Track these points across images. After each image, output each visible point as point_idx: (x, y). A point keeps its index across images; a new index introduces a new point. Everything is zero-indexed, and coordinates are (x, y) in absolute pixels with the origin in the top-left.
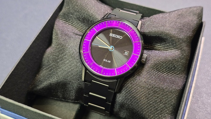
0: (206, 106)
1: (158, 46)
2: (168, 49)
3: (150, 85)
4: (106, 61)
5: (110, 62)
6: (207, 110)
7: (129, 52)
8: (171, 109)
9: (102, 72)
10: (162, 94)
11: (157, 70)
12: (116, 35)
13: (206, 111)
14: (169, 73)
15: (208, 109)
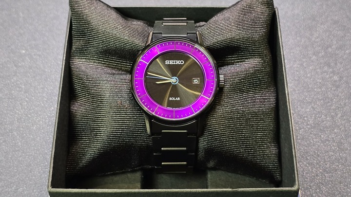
0: (306, 119)
1: (229, 58)
2: (243, 59)
3: (238, 113)
4: (174, 99)
5: (179, 99)
6: (309, 123)
7: (199, 79)
8: (271, 135)
9: (174, 116)
10: (256, 120)
11: (240, 91)
12: (175, 61)
13: (308, 125)
14: (255, 90)
15: (309, 121)
